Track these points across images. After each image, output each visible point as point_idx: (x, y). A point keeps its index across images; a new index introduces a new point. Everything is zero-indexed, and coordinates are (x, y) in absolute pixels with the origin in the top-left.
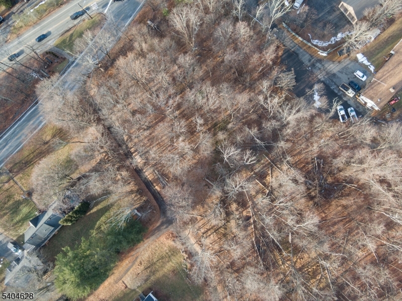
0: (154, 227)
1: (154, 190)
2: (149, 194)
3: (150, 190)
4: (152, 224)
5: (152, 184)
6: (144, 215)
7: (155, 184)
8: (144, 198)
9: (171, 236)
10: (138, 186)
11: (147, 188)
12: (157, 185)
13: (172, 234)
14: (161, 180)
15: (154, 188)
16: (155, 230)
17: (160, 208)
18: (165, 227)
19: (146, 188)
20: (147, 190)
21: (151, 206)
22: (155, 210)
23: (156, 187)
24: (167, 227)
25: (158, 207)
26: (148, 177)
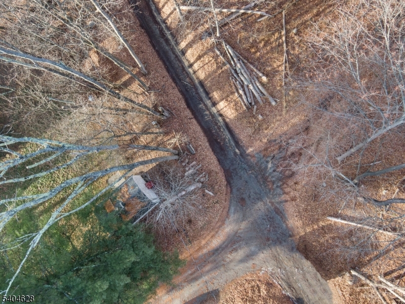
0: (200, 248)
1: (213, 116)
2: (195, 127)
3: (197, 114)
4: (195, 237)
5: (207, 93)
6: (171, 199)
7: (216, 95)
8: (175, 140)
9: (264, 292)
10: (158, 95)
11: (189, 106)
12: (226, 98)
13: (269, 285)
14: (244, 78)
15: (214, 110)
16: (204, 261)
17: (229, 183)
18: (241, 254)
19: (183, 105)
20: (188, 113)
21: (199, 172)
22: (212, 188)
23: (222, 105)
24: (249, 257)
25: (221, 178)
26: (196, 66)
